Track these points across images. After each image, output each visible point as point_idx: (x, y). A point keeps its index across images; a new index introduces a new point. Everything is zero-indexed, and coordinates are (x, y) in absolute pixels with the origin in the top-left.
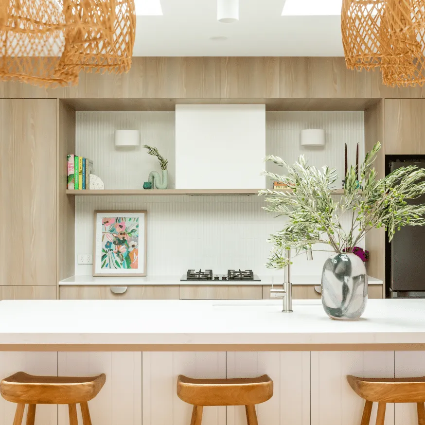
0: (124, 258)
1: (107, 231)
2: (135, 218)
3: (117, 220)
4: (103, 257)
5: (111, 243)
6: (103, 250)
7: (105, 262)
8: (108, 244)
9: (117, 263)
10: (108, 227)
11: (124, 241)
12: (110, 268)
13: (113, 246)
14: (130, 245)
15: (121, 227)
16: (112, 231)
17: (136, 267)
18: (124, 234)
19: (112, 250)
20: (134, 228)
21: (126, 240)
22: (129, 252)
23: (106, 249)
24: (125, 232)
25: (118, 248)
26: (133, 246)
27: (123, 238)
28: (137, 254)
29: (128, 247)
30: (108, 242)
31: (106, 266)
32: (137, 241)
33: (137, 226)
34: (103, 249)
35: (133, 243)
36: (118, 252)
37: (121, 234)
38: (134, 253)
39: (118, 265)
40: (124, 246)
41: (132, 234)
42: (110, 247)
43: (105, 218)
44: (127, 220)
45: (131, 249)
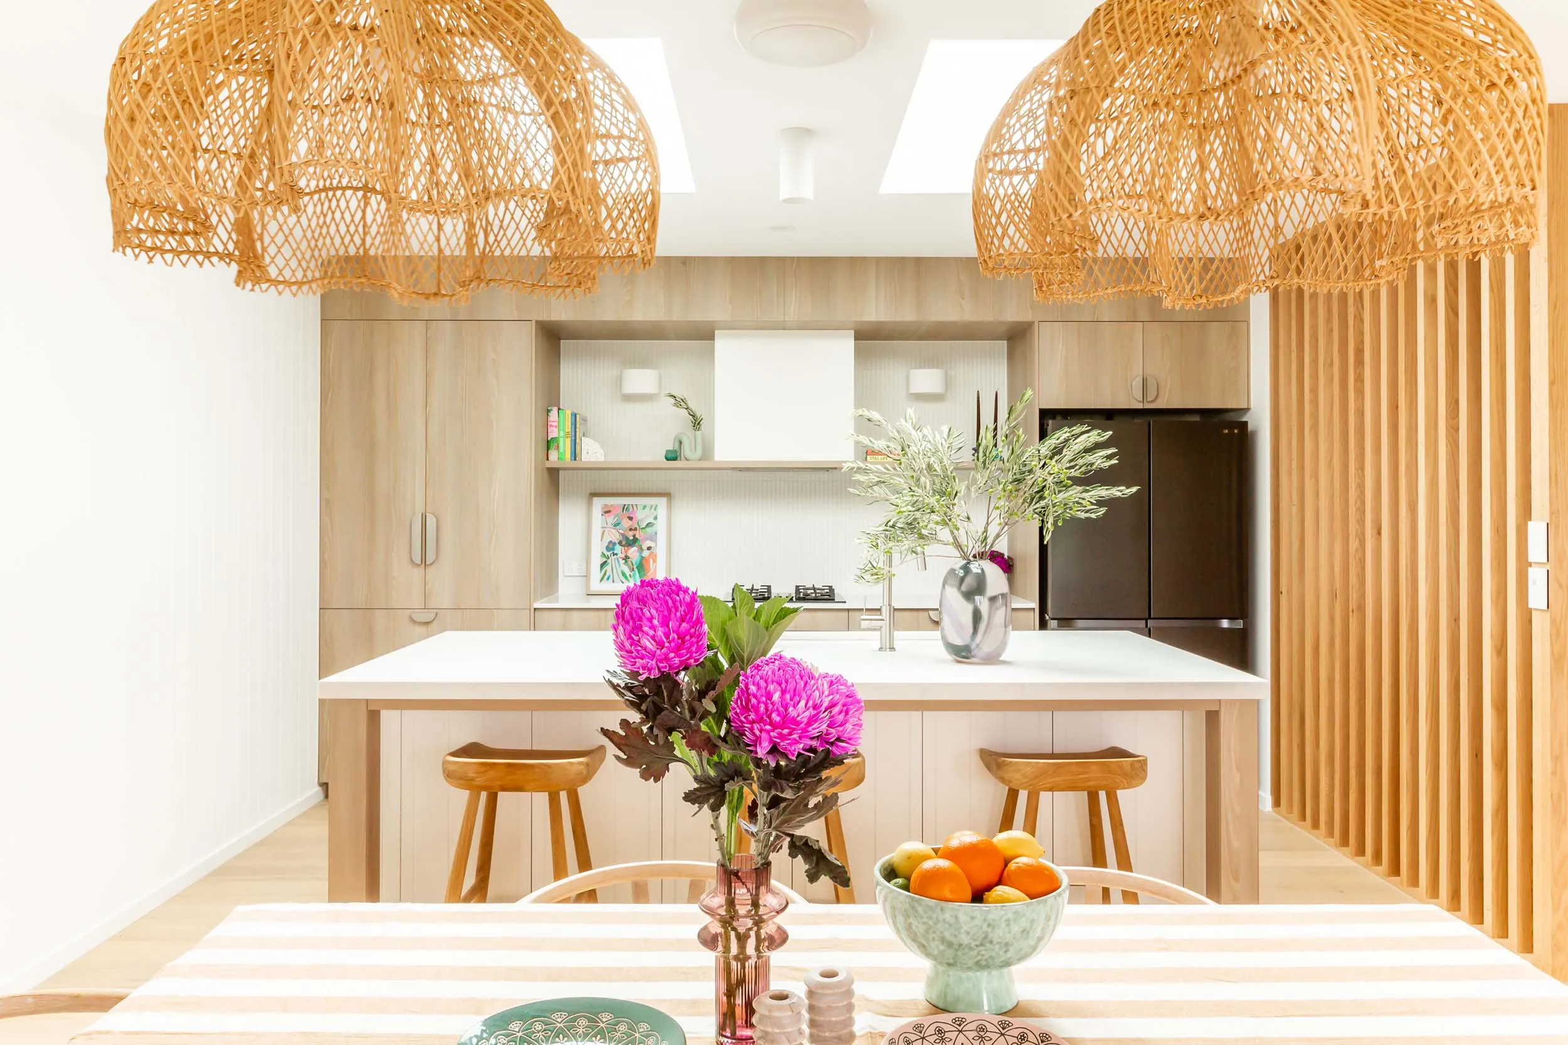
1: (610, 525)
4: (603, 565)
5: (614, 544)
6: (603, 555)
7: (605, 574)
9: (624, 574)
10: (611, 519)
11: (635, 540)
13: (618, 549)
14: (645, 547)
15: (631, 518)
18: (636, 529)
20: (651, 520)
22: (642, 558)
25: (626, 552)
26: (649, 548)
27: (634, 536)
28: (655, 561)
29: (641, 549)
31: (608, 579)
33: (656, 518)
36: (626, 558)
39: (626, 578)
40: (634, 549)
41: (648, 530)
42: (613, 549)
43: (606, 505)
44: (640, 508)
45: (646, 553)
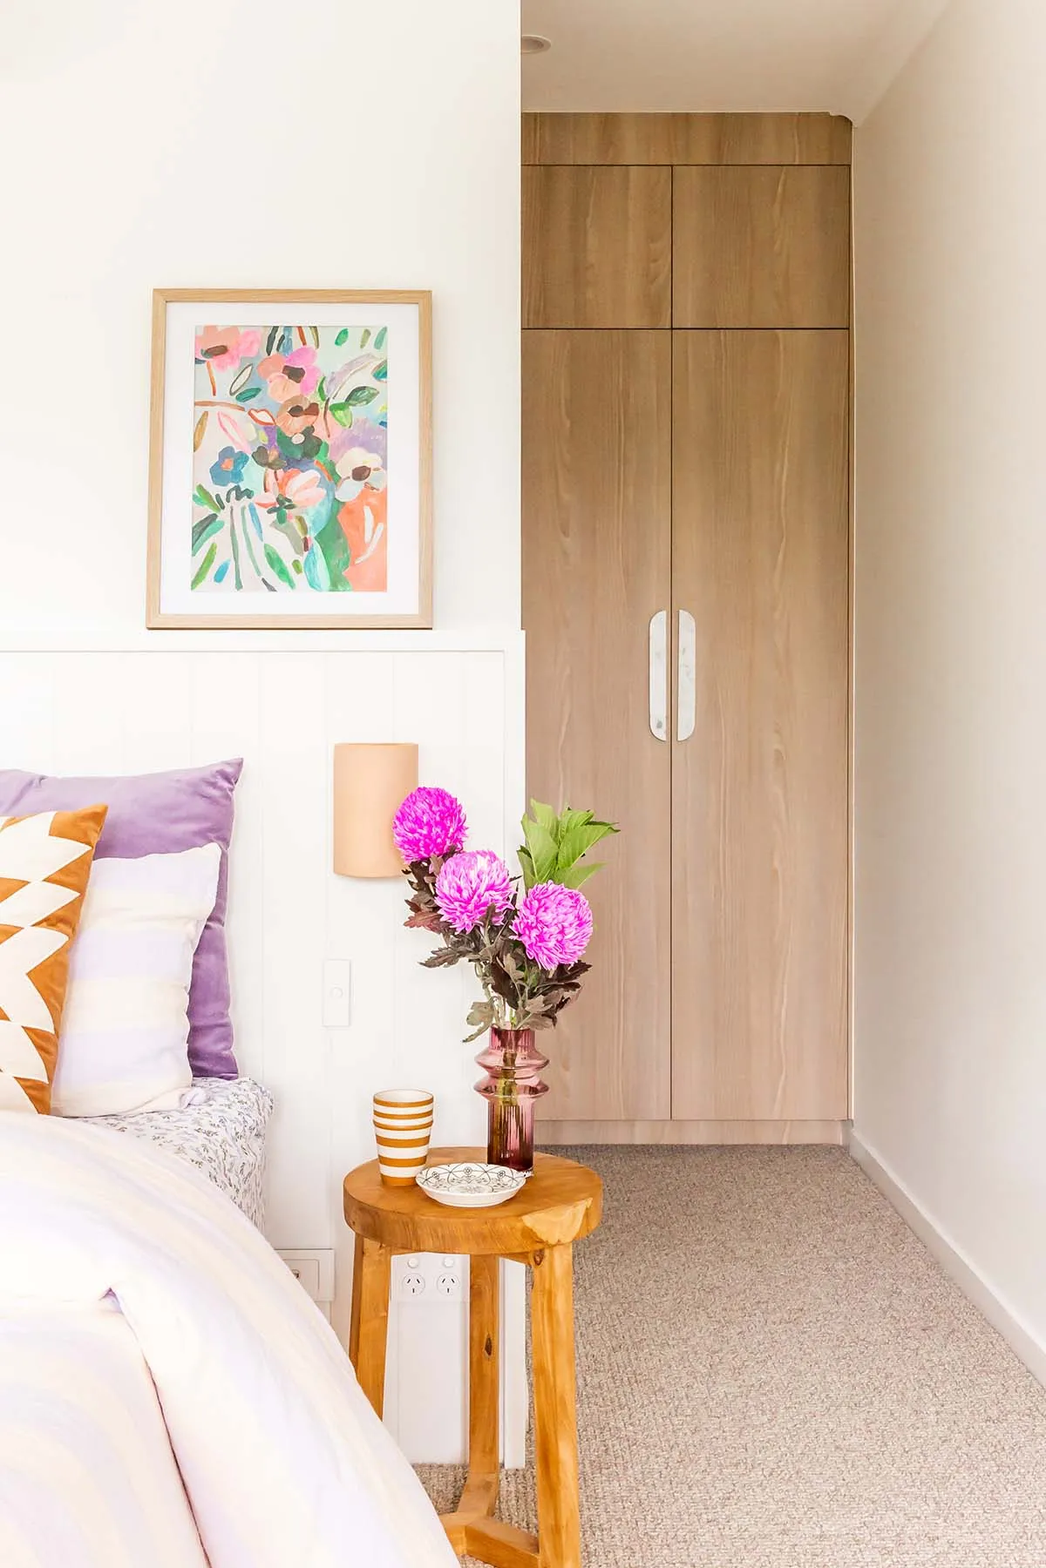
0: (312, 535)
2: (367, 333)
3: (271, 339)
8: (229, 465)
12: (239, 586)
16: (245, 395)
17: (380, 584)
19: (249, 494)
21: (319, 442)
23: (214, 490)
24: (317, 399)
30: (226, 453)
32: (379, 447)
34: (200, 487)
35: (358, 457)
37: (296, 411)
38: (368, 512)
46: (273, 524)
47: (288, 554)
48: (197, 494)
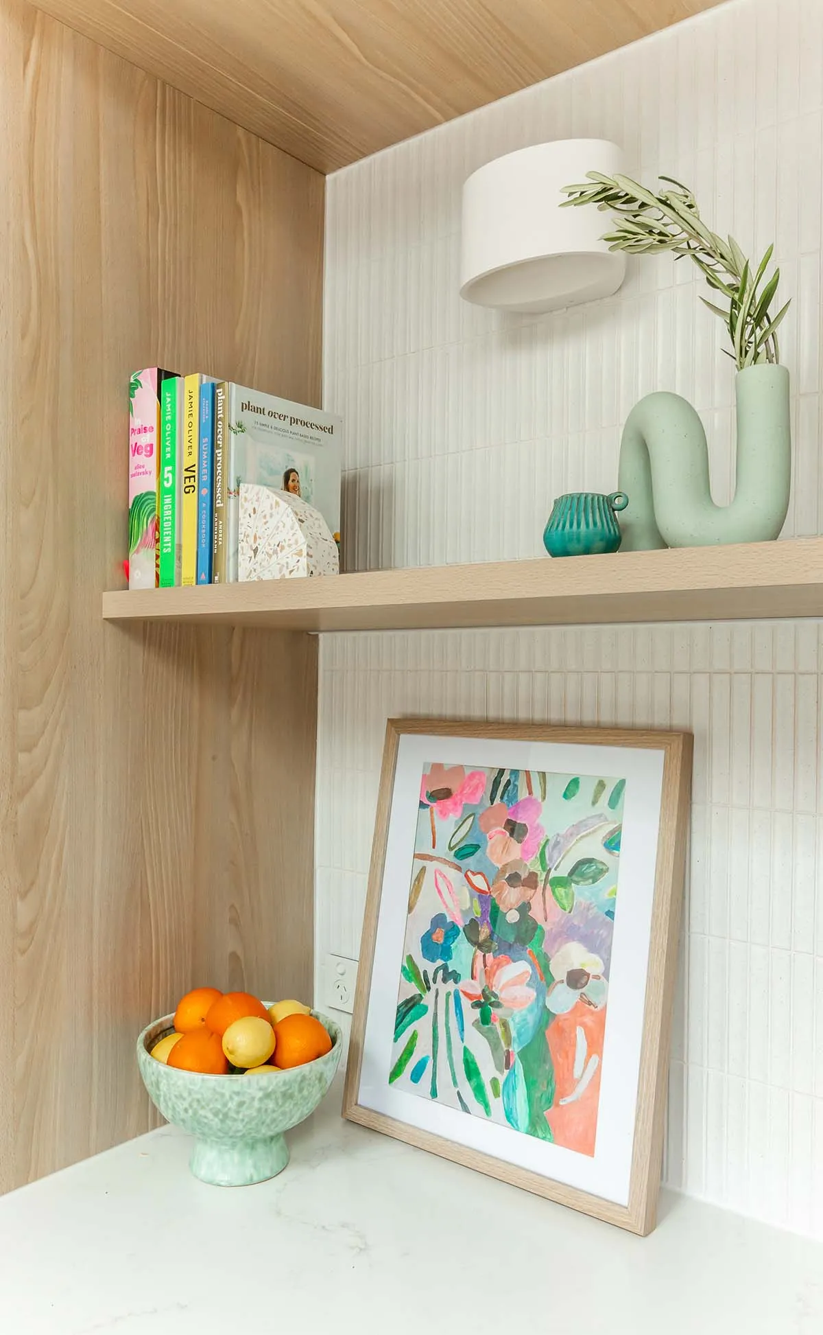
0: (515, 1049)
1: (442, 850)
2: (602, 785)
3: (496, 783)
4: (408, 1009)
5: (452, 931)
6: (411, 971)
7: (409, 1051)
8: (439, 937)
9: (471, 1071)
10: (449, 826)
11: (527, 931)
12: (434, 1094)
13: (463, 953)
15: (513, 828)
16: (465, 851)
17: (586, 1145)
18: (531, 881)
19: (456, 977)
20: (592, 848)
21: (535, 926)
22: (546, 1017)
23: (427, 966)
24: (537, 868)
25: (489, 974)
26: (576, 979)
27: (524, 908)
28: (595, 1045)
29: (543, 978)
30: (438, 921)
31: (416, 1076)
32: (600, 945)
33: (613, 843)
34: (410, 958)
35: (573, 955)
36: (485, 1003)
37: (514, 880)
38: (580, 1033)
39: (479, 1090)
40: (520, 968)
41: (582, 892)
42: (446, 953)
43: (437, 767)
44: (556, 788)
45: (562, 1000)
46: (475, 1023)
47: (488, 1069)
48: (406, 965)
